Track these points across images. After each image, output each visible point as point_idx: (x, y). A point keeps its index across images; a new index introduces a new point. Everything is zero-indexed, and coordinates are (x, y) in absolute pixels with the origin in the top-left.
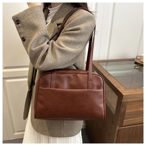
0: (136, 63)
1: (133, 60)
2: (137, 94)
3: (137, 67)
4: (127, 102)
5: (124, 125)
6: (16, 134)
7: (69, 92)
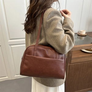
0: (78, 35)
1: (77, 34)
2: (77, 47)
3: (79, 37)
4: (72, 51)
5: (72, 63)
6: (16, 76)
7: (45, 59)
